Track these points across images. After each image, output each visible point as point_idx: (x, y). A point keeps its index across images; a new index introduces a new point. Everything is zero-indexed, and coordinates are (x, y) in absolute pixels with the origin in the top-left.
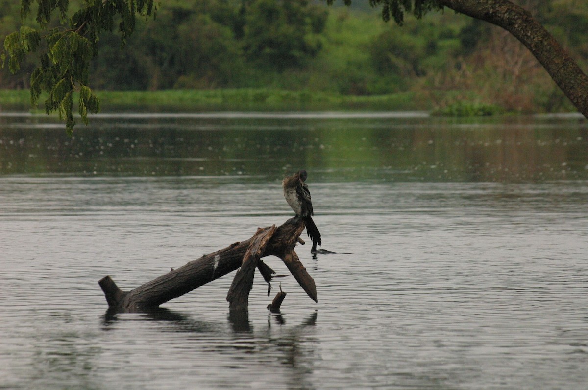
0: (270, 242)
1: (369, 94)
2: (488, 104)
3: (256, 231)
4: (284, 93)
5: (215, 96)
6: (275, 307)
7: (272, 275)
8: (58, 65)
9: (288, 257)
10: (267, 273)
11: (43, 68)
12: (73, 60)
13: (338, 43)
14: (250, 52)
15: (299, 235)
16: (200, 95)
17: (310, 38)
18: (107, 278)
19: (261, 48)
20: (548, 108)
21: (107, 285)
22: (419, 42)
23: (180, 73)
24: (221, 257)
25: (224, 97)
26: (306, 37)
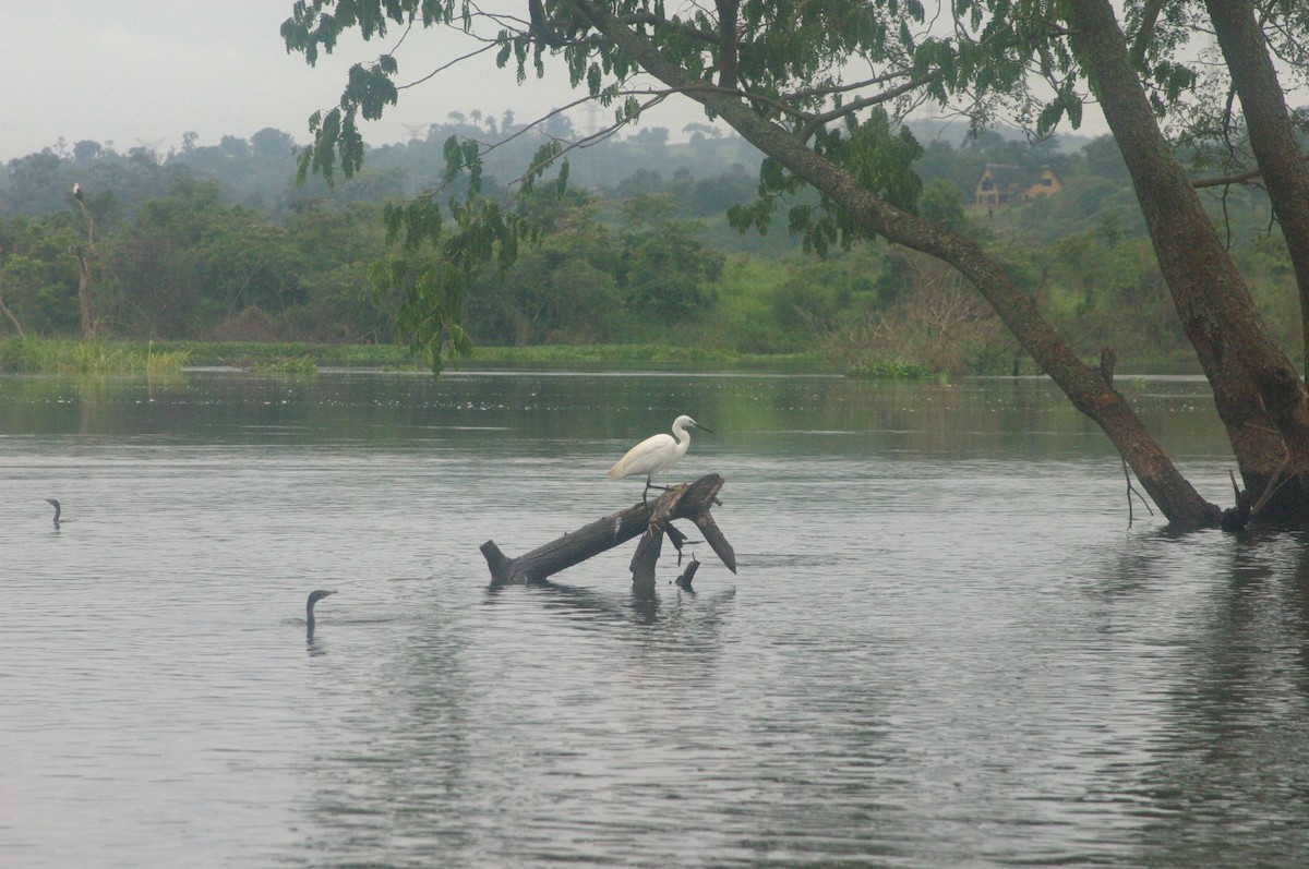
0: (681, 502)
1: (772, 352)
2: (913, 363)
4: (673, 350)
5: (593, 353)
6: (685, 582)
7: (684, 541)
8: (426, 300)
9: (702, 520)
10: (678, 540)
11: (411, 302)
12: (445, 293)
13: (736, 293)
14: (634, 302)
15: (716, 493)
16: (575, 351)
17: (704, 287)
18: (490, 543)
19: (647, 298)
20: (980, 371)
21: (490, 551)
22: (830, 293)
23: (553, 326)
24: (623, 519)
25: (603, 353)
26: (699, 286)
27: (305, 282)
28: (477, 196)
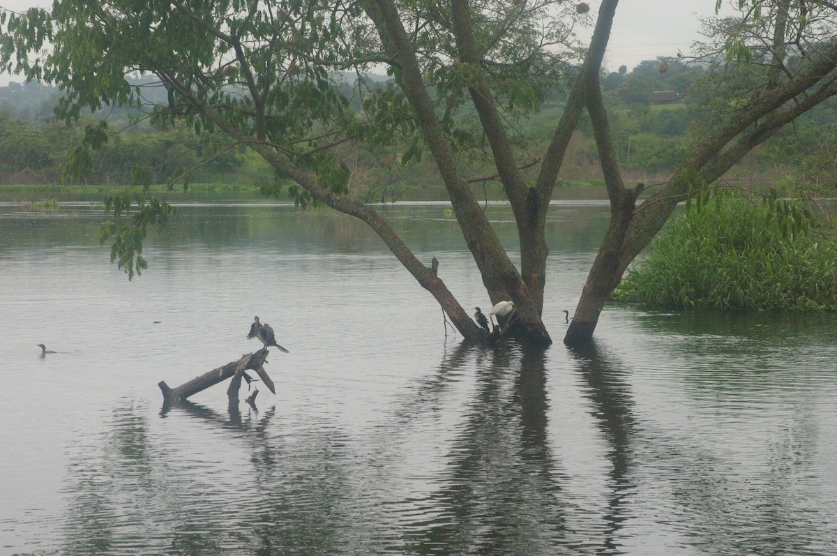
0: (249, 362)
3: (242, 356)
4: (224, 185)
6: (251, 400)
7: (251, 380)
9: (259, 370)
10: (249, 379)
14: (206, 164)
15: (266, 358)
18: (163, 381)
19: (211, 161)
21: (163, 386)
23: (168, 175)
24: (223, 370)
26: (236, 156)
27: (51, 156)
28: (147, 192)
